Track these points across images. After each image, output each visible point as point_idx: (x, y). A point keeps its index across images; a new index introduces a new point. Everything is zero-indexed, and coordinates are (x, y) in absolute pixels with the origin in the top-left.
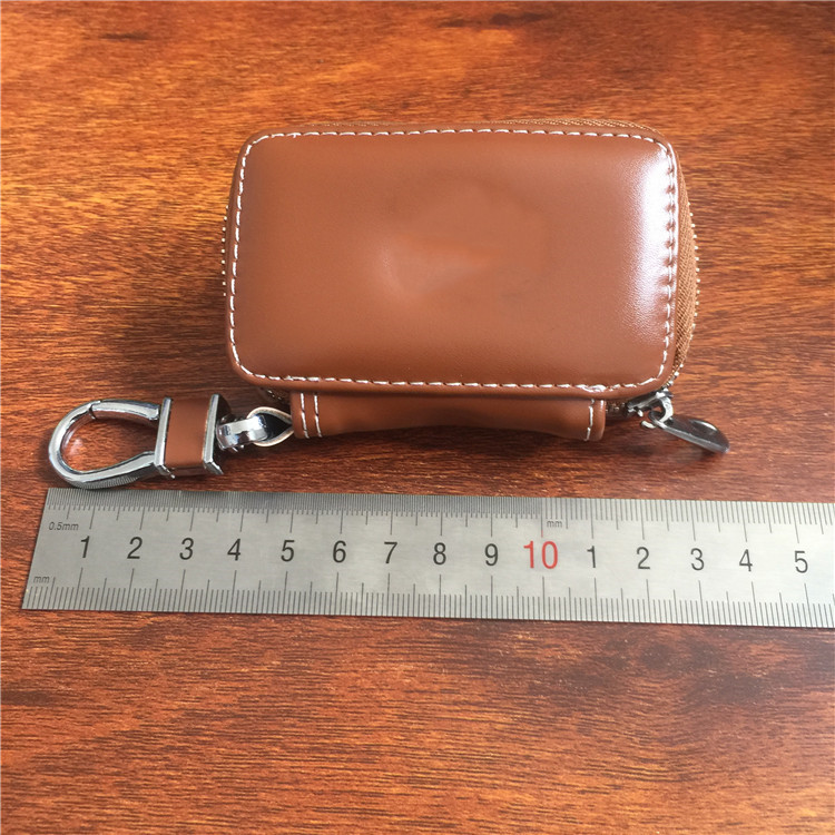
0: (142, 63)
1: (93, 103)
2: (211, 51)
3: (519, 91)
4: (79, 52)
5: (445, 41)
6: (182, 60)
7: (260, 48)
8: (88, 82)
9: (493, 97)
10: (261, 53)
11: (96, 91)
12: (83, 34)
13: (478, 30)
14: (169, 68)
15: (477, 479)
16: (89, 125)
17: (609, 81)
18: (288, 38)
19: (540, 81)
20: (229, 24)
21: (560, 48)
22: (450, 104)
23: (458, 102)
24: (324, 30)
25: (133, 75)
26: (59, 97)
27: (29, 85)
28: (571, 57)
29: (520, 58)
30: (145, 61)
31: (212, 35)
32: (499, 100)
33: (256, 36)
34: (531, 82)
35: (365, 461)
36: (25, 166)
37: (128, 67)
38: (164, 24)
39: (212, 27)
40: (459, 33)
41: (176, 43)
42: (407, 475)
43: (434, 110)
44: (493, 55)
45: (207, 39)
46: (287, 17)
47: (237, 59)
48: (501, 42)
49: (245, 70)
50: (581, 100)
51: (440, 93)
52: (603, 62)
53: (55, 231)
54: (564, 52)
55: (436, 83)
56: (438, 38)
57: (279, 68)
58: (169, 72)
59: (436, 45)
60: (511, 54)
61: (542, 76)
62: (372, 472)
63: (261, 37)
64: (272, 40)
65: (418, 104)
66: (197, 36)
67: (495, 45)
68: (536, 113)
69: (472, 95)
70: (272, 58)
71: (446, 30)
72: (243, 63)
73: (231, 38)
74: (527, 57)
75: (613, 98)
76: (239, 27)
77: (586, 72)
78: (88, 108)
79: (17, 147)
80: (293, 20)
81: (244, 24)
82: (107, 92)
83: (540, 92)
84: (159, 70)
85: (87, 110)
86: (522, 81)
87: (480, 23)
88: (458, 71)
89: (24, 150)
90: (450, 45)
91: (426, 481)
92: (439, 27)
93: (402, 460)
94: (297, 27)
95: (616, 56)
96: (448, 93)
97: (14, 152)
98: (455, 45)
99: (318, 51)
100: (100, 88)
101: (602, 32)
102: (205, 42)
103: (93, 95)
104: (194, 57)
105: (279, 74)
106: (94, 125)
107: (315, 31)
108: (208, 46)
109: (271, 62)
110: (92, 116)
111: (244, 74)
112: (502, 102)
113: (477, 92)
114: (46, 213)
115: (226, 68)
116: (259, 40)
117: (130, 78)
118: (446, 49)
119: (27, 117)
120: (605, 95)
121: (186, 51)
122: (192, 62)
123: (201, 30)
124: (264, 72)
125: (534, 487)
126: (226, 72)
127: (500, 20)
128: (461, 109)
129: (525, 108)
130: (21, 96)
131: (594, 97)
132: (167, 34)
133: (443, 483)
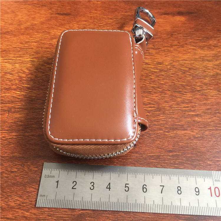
0: (69, 22)
1: (54, 34)
2: (91, 20)
3: (189, 35)
4: (49, 18)
5: (163, 19)
6: (82, 22)
7: (106, 19)
8: (52, 27)
9: (180, 37)
10: (107, 21)
11: (55, 31)
12: (50, 13)
13: (174, 16)
14: (78, 24)
15: (189, 163)
16: (53, 41)
17: (216, 33)
18: (115, 16)
19: (195, 32)
20: (96, 12)
21: (199, 22)
22: (167, 38)
23: (169, 38)
24: (126, 14)
25: (67, 26)
26: (43, 32)
27: (34, 28)
28: (203, 25)
29: (188, 25)
30: (70, 22)
31: (91, 15)
32: (182, 38)
33: (105, 16)
34: (192, 32)
35: (150, 156)
36: (33, 53)
37: (65, 23)
38: (75, 11)
39: (90, 12)
40: (167, 17)
41: (80, 17)
42: (165, 161)
43: (162, 40)
44: (179, 24)
45: (90, 16)
46: (113, 10)
47: (99, 22)
48: (181, 20)
49: (102, 26)
50: (208, 38)
51: (164, 35)
52: (213, 27)
53: (44, 75)
54: (201, 24)
55: (162, 32)
56: (161, 18)
57: (112, 25)
58: (78, 25)
59: (161, 20)
60: (185, 24)
61: (195, 31)
62: (153, 160)
63: (106, 16)
64: (110, 17)
65: (157, 38)
66: (86, 15)
67: (179, 21)
68: (194, 42)
69: (173, 36)
70: (110, 22)
71: (164, 16)
72: (101, 24)
73: (97, 16)
74: (190, 25)
75: (218, 38)
76: (99, 13)
77: (209, 30)
78: (53, 36)
79: (30, 47)
80: (116, 11)
81: (101, 12)
82: (58, 31)
83: (195, 36)
84: (75, 25)
85: (52, 36)
86: (189, 32)
87: (174, 14)
88: (168, 28)
89: (32, 48)
90: (165, 20)
91: (171, 163)
92: (161, 15)
93: (163, 156)
94: (117, 13)
95: (217, 26)
96: (166, 35)
97: (29, 48)
98: (167, 20)
99: (124, 21)
100: (56, 30)
101: (212, 18)
102: (89, 17)
103: (54, 32)
104: (86, 21)
105: (112, 27)
106: (55, 41)
107: (123, 15)
108: (90, 18)
109: (110, 24)
110: (54, 38)
111: (101, 27)
112: (183, 38)
113: (175, 35)
114: (40, 69)
115: (96, 25)
116: (105, 17)
117: (66, 27)
118: (164, 22)
119: (33, 38)
120: (215, 37)
121: (83, 19)
122: (85, 23)
123: (87, 13)
124: (108, 27)
125: (209, 167)
126: (96, 26)
127: (180, 14)
128: (170, 40)
129: (191, 40)
130: (31, 31)
131: (212, 38)
132: (77, 14)
133: (177, 164)
